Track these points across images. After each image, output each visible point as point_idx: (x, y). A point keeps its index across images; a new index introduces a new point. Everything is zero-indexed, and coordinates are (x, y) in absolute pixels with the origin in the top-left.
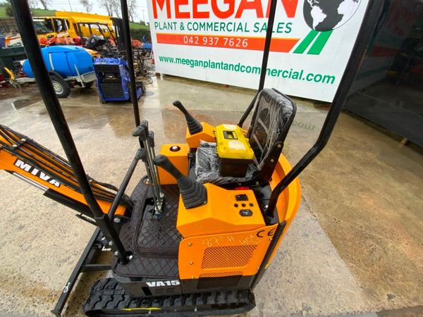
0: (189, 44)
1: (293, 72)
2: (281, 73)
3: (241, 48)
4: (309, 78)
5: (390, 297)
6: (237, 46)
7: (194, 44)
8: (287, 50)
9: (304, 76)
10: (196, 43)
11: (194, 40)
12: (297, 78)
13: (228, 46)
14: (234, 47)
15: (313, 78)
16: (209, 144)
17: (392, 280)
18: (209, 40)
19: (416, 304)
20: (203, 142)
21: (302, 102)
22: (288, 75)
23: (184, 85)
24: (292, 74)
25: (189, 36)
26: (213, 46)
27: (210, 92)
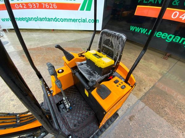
0: (20, 8)
1: (82, 19)
2: (78, 20)
3: (54, 9)
4: (90, 22)
5: (145, 88)
6: (51, 7)
7: (23, 8)
8: (77, 9)
9: (87, 21)
10: (24, 7)
11: (23, 6)
12: (85, 22)
13: (45, 8)
14: (49, 8)
15: (91, 21)
16: (82, 62)
17: (143, 84)
18: (33, 5)
19: (151, 87)
20: (79, 63)
21: (90, 32)
22: (81, 21)
23: (26, 33)
24: (82, 21)
25: (19, 4)
26: (36, 8)
27: (45, 35)
